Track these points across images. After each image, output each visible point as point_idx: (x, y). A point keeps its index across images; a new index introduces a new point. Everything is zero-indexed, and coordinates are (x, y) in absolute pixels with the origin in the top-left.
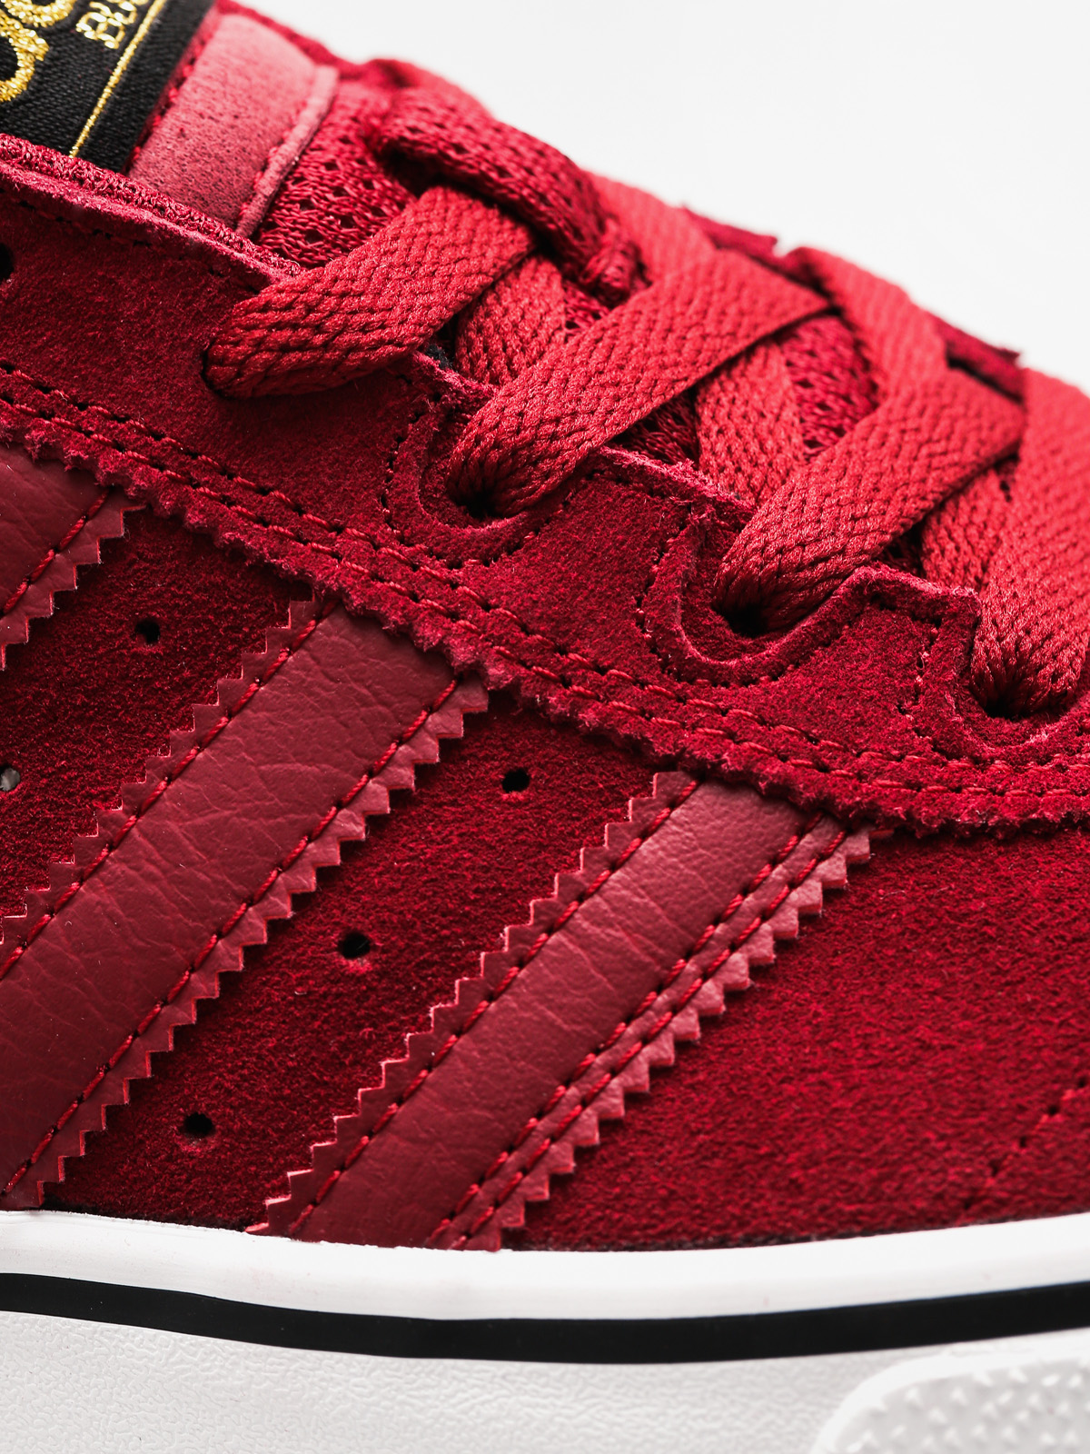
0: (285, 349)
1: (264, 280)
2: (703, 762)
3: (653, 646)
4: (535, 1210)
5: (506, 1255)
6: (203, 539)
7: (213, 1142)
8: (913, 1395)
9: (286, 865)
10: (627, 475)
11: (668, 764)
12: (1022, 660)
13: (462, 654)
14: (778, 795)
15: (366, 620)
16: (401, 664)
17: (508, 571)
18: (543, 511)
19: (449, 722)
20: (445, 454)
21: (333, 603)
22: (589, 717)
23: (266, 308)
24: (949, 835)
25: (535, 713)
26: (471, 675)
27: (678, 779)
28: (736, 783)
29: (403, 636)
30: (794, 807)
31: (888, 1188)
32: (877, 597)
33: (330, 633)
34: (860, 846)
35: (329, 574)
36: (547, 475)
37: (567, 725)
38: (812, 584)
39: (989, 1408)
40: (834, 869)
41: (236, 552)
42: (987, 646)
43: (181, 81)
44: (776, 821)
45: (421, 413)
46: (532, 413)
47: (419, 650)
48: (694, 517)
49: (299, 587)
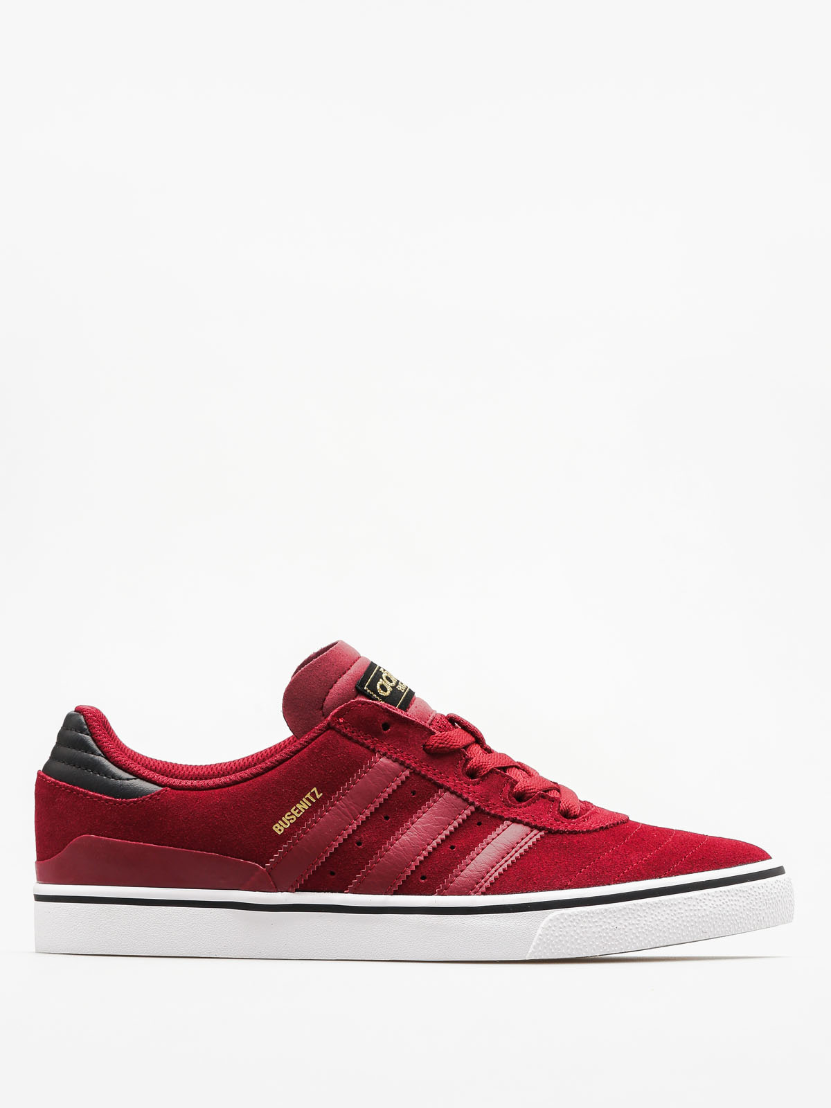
0: (440, 743)
1: (435, 733)
2: (513, 818)
3: (503, 801)
4: (487, 888)
5: (482, 896)
6: (424, 777)
7: (426, 880)
8: (558, 916)
9: (439, 834)
10: (497, 773)
11: (507, 820)
12: (569, 809)
13: (471, 800)
14: (527, 824)
15: (452, 793)
16: (459, 801)
17: (477, 787)
18: (483, 777)
19: (468, 812)
20: (466, 766)
21: (447, 789)
22: (493, 812)
23: (437, 736)
24: (558, 832)
25: (483, 812)
26: (472, 804)
27: (508, 822)
28: (519, 822)
29: (460, 796)
30: (530, 827)
31: (552, 883)
32: (543, 797)
33: (447, 795)
34: (542, 833)
35: (447, 785)
36: (484, 771)
37: (488, 814)
38: (530, 793)
39: (571, 919)
40: (538, 836)
41: (430, 780)
42: (563, 806)
43: (409, 708)
44: (527, 829)
45: (462, 759)
46: (481, 761)
47: (463, 799)
48: (510, 781)
49: (441, 787)
